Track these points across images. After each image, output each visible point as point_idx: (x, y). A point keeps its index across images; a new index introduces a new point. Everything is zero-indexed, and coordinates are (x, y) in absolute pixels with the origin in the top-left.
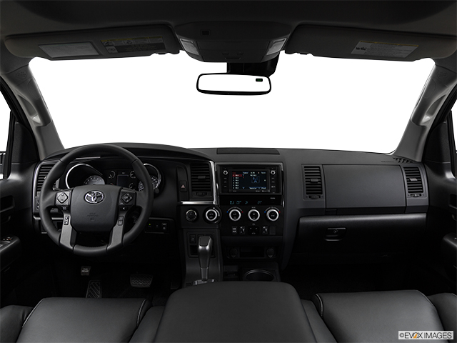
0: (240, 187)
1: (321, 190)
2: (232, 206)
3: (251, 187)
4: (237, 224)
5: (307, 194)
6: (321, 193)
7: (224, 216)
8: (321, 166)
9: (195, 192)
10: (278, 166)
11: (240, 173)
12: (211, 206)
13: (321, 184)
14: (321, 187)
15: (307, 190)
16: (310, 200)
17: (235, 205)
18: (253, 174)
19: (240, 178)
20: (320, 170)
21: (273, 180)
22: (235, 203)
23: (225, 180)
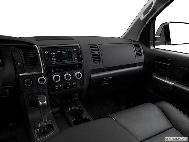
0: (57, 61)
1: (100, 59)
2: (54, 73)
3: (64, 60)
4: (58, 84)
5: (93, 61)
6: (100, 60)
7: (50, 80)
8: (98, 45)
9: (28, 67)
10: (77, 46)
11: (56, 52)
12: (41, 75)
13: (100, 55)
14: (100, 57)
15: (93, 59)
16: (95, 64)
17: (55, 72)
18: (63, 52)
19: (56, 55)
20: (98, 47)
21: (75, 55)
22: (55, 70)
23: (47, 57)
